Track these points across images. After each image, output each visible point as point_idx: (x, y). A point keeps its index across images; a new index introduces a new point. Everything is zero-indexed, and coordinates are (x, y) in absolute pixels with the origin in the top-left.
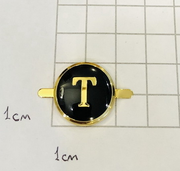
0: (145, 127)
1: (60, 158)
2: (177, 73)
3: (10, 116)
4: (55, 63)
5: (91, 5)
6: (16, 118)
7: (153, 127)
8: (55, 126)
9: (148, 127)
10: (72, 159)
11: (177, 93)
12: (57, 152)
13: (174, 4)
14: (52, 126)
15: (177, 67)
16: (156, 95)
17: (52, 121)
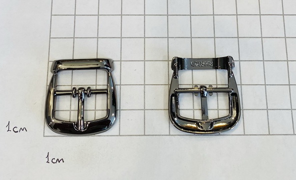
0: (117, 136)
1: (50, 161)
2: (144, 92)
3: (11, 129)
4: (47, 85)
5: (77, 38)
6: (15, 130)
7: (123, 136)
8: (47, 136)
9: (120, 135)
10: (59, 162)
11: (143, 108)
12: (48, 156)
13: (145, 36)
14: (44, 136)
15: (145, 87)
16: (127, 110)
17: (44, 133)
